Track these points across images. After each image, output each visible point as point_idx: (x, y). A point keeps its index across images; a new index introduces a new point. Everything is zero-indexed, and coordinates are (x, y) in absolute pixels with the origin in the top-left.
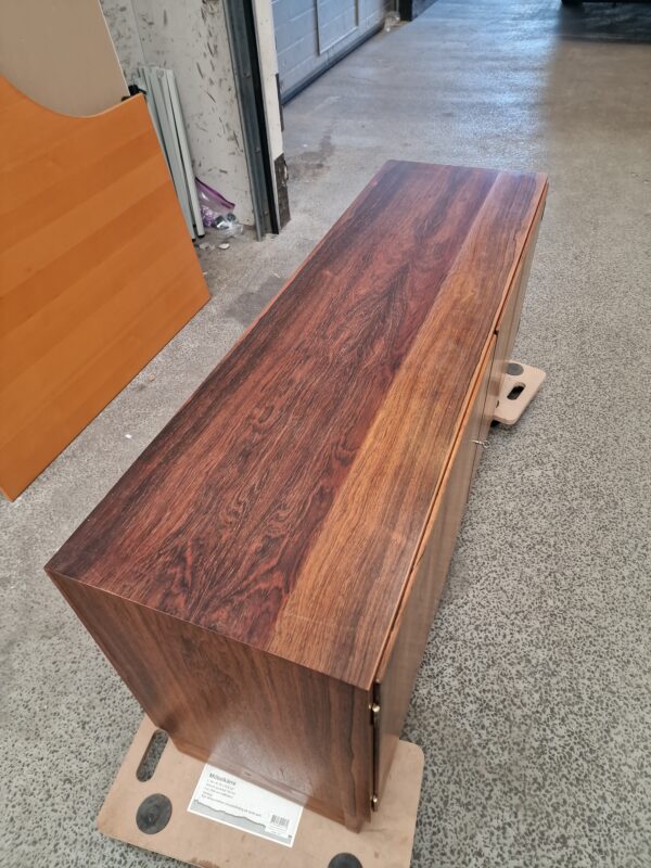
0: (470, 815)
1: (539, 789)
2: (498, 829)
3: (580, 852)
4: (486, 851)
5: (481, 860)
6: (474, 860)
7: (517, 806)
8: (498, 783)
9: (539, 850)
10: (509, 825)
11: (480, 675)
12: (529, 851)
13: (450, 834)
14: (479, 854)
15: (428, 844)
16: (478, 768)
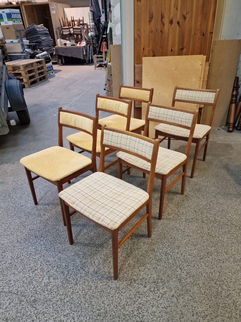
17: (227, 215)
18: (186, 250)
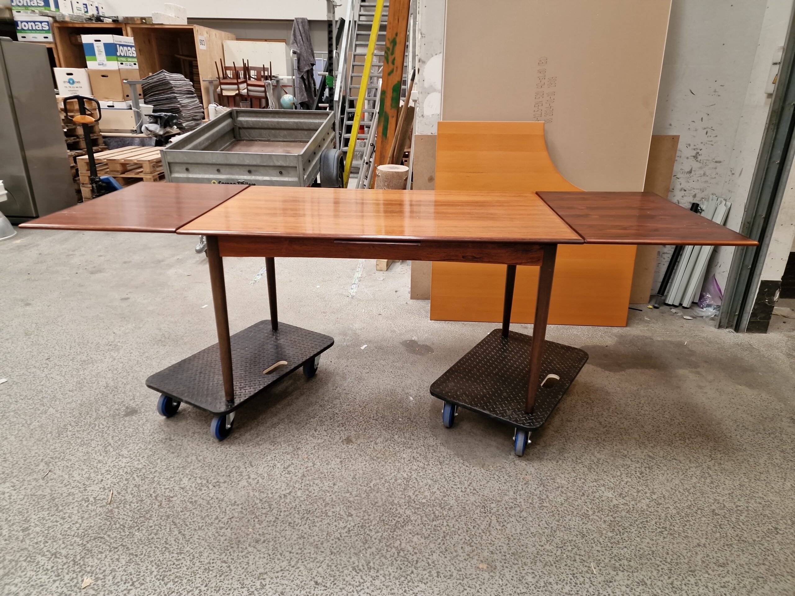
0: (351, 480)
1: (372, 504)
2: (348, 490)
3: (347, 522)
4: (336, 487)
5: (332, 485)
6: (331, 483)
7: (361, 496)
8: (369, 488)
9: (342, 506)
10: (351, 494)
11: (425, 476)
12: (341, 502)
13: (340, 474)
14: (334, 484)
15: (333, 467)
16: (374, 480)
17: (754, 495)
18: (709, 576)
